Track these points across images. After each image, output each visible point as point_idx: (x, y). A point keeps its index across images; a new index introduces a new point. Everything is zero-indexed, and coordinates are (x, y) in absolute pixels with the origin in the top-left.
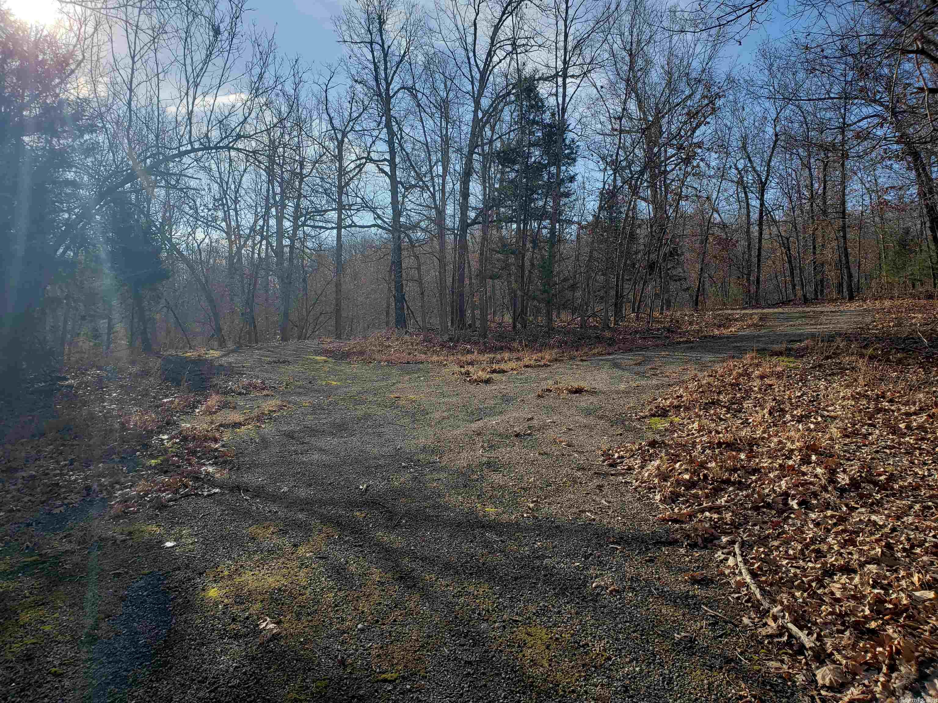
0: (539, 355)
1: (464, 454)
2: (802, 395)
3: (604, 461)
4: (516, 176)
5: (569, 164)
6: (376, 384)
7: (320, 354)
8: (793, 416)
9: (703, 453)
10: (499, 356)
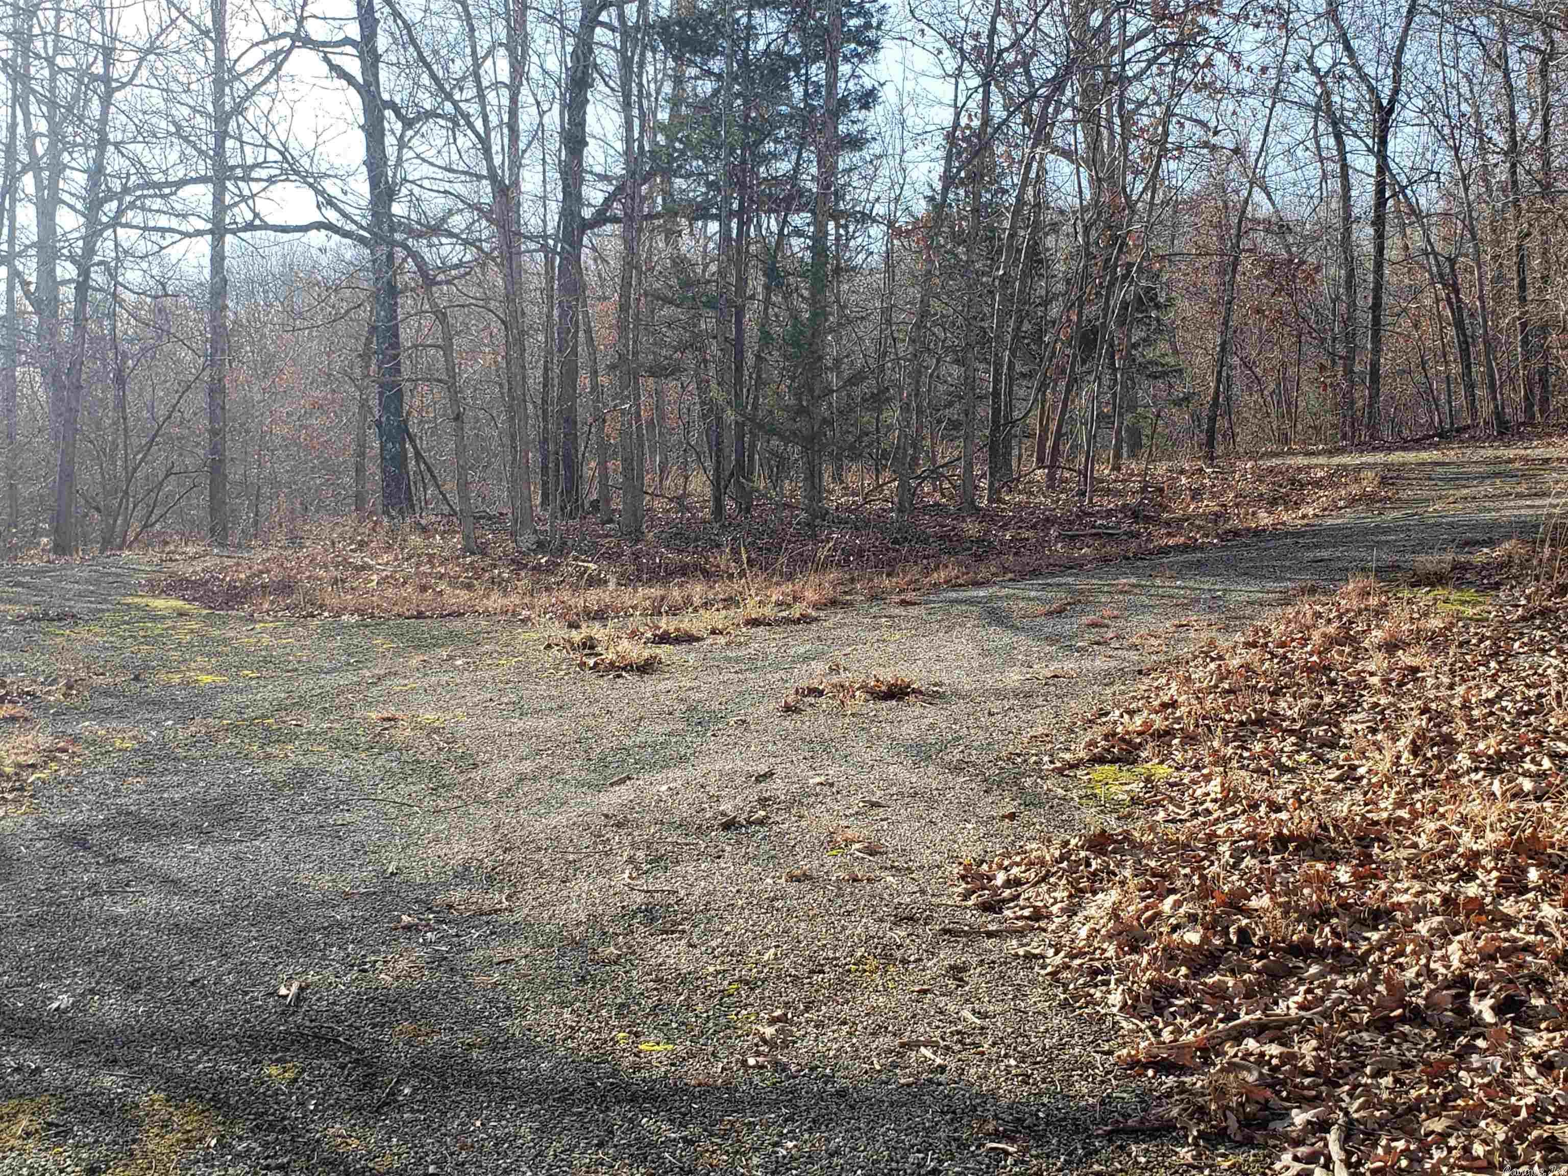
0: (788, 588)
1: (580, 885)
2: (1499, 697)
3: (966, 896)
4: (716, 93)
5: (861, 58)
6: (328, 681)
7: (166, 592)
8: (1475, 757)
9: (1235, 866)
10: (676, 594)
